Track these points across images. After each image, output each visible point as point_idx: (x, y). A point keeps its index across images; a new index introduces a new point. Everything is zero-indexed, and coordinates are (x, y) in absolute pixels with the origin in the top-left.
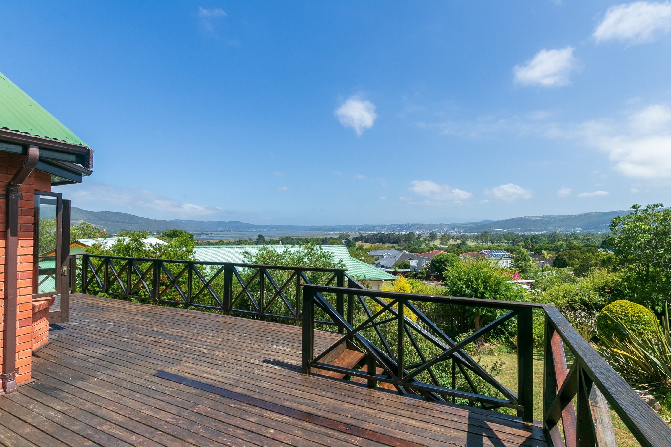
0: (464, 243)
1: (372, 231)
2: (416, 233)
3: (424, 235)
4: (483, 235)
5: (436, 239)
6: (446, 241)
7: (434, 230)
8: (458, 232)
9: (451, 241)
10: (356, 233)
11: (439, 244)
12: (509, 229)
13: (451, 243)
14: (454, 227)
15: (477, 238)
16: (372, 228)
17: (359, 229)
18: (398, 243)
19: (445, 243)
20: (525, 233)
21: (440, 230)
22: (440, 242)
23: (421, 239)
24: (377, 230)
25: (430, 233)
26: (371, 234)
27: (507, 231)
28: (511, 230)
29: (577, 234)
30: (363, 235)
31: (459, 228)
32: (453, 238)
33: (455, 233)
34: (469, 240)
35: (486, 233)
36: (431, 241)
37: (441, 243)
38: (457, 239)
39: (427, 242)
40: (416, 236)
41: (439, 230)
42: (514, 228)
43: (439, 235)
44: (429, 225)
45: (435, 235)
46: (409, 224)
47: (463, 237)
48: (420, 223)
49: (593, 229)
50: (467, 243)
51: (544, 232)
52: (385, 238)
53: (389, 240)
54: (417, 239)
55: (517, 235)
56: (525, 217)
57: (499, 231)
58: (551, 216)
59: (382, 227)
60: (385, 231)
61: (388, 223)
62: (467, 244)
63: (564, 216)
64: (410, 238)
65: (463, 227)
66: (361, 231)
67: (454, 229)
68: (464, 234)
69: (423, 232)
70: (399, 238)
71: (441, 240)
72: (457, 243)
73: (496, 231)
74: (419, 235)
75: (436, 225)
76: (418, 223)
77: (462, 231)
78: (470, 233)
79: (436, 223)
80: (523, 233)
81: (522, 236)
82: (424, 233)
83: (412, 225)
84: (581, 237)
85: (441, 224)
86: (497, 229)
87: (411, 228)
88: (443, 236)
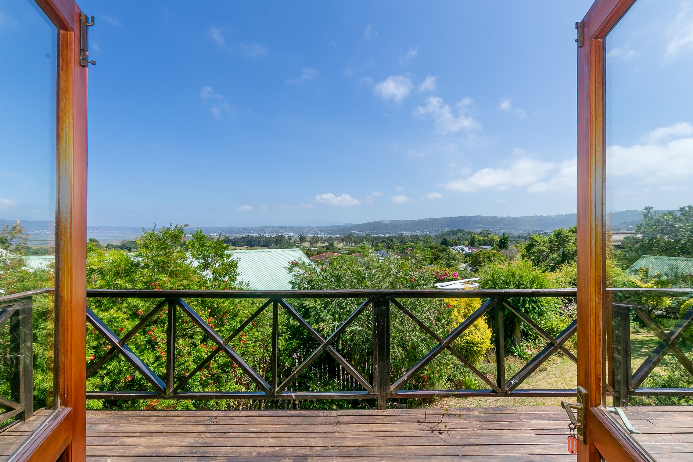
0: (332, 244)
1: (237, 234)
2: (286, 235)
3: (293, 238)
4: (347, 237)
5: (306, 241)
6: (314, 243)
7: (302, 233)
8: (324, 234)
9: (319, 243)
13: (320, 245)
14: (320, 229)
15: (343, 240)
16: (239, 230)
17: (224, 231)
18: (269, 246)
20: (379, 235)
21: (308, 232)
23: (291, 241)
24: (244, 233)
25: (300, 236)
26: (239, 237)
27: (365, 233)
30: (229, 238)
31: (324, 231)
32: (321, 240)
33: (322, 236)
34: (336, 242)
35: (349, 235)
36: (300, 243)
37: (310, 245)
38: (325, 241)
39: (297, 244)
40: (286, 239)
42: (370, 231)
43: (309, 236)
44: (297, 227)
45: (304, 238)
46: (277, 226)
47: (330, 239)
49: (427, 232)
51: (394, 235)
52: (254, 241)
53: (259, 243)
54: (287, 242)
55: (375, 237)
57: (359, 233)
59: (249, 230)
61: (256, 226)
63: (408, 221)
64: (280, 241)
65: (328, 230)
66: (225, 233)
67: (320, 231)
68: (330, 236)
69: (291, 234)
70: (269, 241)
71: (310, 241)
72: (325, 244)
73: (357, 234)
74: (290, 238)
75: (304, 228)
76: (286, 226)
77: (328, 234)
78: (335, 235)
79: (303, 226)
81: (378, 237)
82: (294, 236)
83: (281, 227)
84: (421, 238)
85: (308, 227)
86: (357, 232)
87: (279, 230)
88: (313, 238)
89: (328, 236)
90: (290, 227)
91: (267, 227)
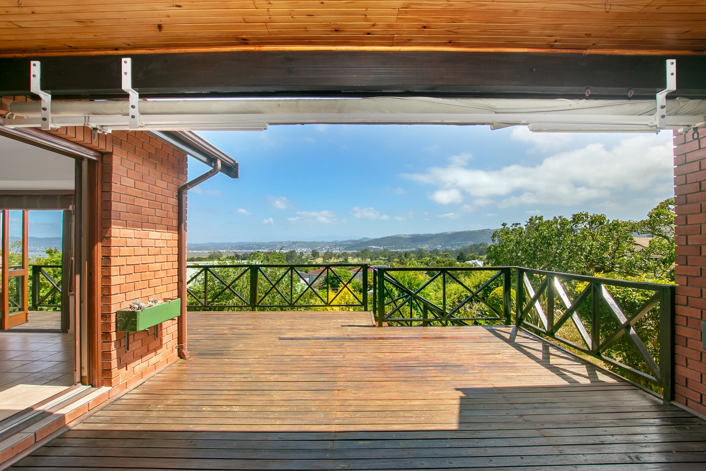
0: (346, 260)
1: (248, 250)
2: (298, 251)
3: (306, 253)
4: (363, 252)
5: (318, 257)
6: (328, 259)
7: (316, 249)
8: (340, 250)
9: (333, 259)
10: (229, 252)
11: (322, 262)
12: (385, 247)
13: (333, 261)
14: (336, 244)
15: (357, 255)
17: (233, 247)
19: (327, 261)
20: (398, 250)
21: (322, 248)
22: (322, 259)
23: (303, 257)
24: (254, 249)
25: (313, 251)
26: (248, 253)
27: (384, 248)
28: (387, 247)
29: (439, 251)
30: (239, 254)
31: (340, 246)
32: (335, 255)
33: (337, 251)
34: (351, 258)
35: (365, 250)
36: (313, 259)
38: (339, 257)
39: (309, 260)
40: (298, 254)
41: (320, 248)
42: (389, 246)
43: (322, 252)
44: (311, 242)
45: (318, 253)
46: (289, 241)
47: (345, 254)
48: (302, 241)
49: (449, 246)
50: (349, 260)
51: (414, 249)
54: (299, 258)
55: (392, 252)
56: (398, 235)
57: (377, 248)
58: (418, 234)
59: (260, 246)
60: (264, 249)
61: (267, 241)
62: (348, 262)
63: (429, 234)
64: (292, 256)
65: (344, 245)
66: (235, 249)
67: (335, 246)
68: (345, 251)
69: (304, 250)
71: (324, 258)
72: (339, 260)
73: (374, 249)
74: (302, 254)
75: (318, 243)
76: (299, 241)
77: (343, 249)
78: (350, 250)
79: (317, 241)
80: (396, 250)
81: (396, 252)
82: (307, 251)
83: (293, 243)
84: (441, 253)
85: (322, 242)
86: (374, 247)
87: (291, 246)
88: (326, 254)
89: (343, 251)
90: (303, 242)
91: (279, 243)
